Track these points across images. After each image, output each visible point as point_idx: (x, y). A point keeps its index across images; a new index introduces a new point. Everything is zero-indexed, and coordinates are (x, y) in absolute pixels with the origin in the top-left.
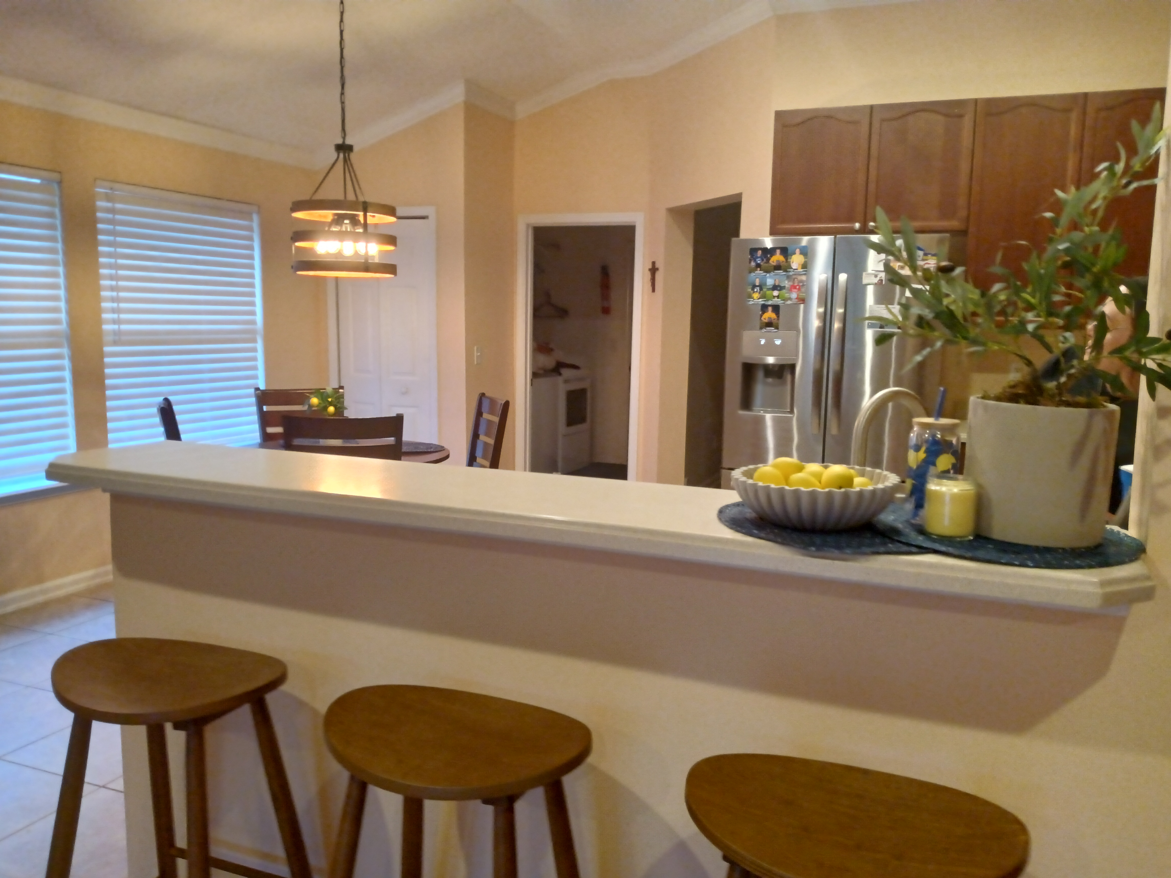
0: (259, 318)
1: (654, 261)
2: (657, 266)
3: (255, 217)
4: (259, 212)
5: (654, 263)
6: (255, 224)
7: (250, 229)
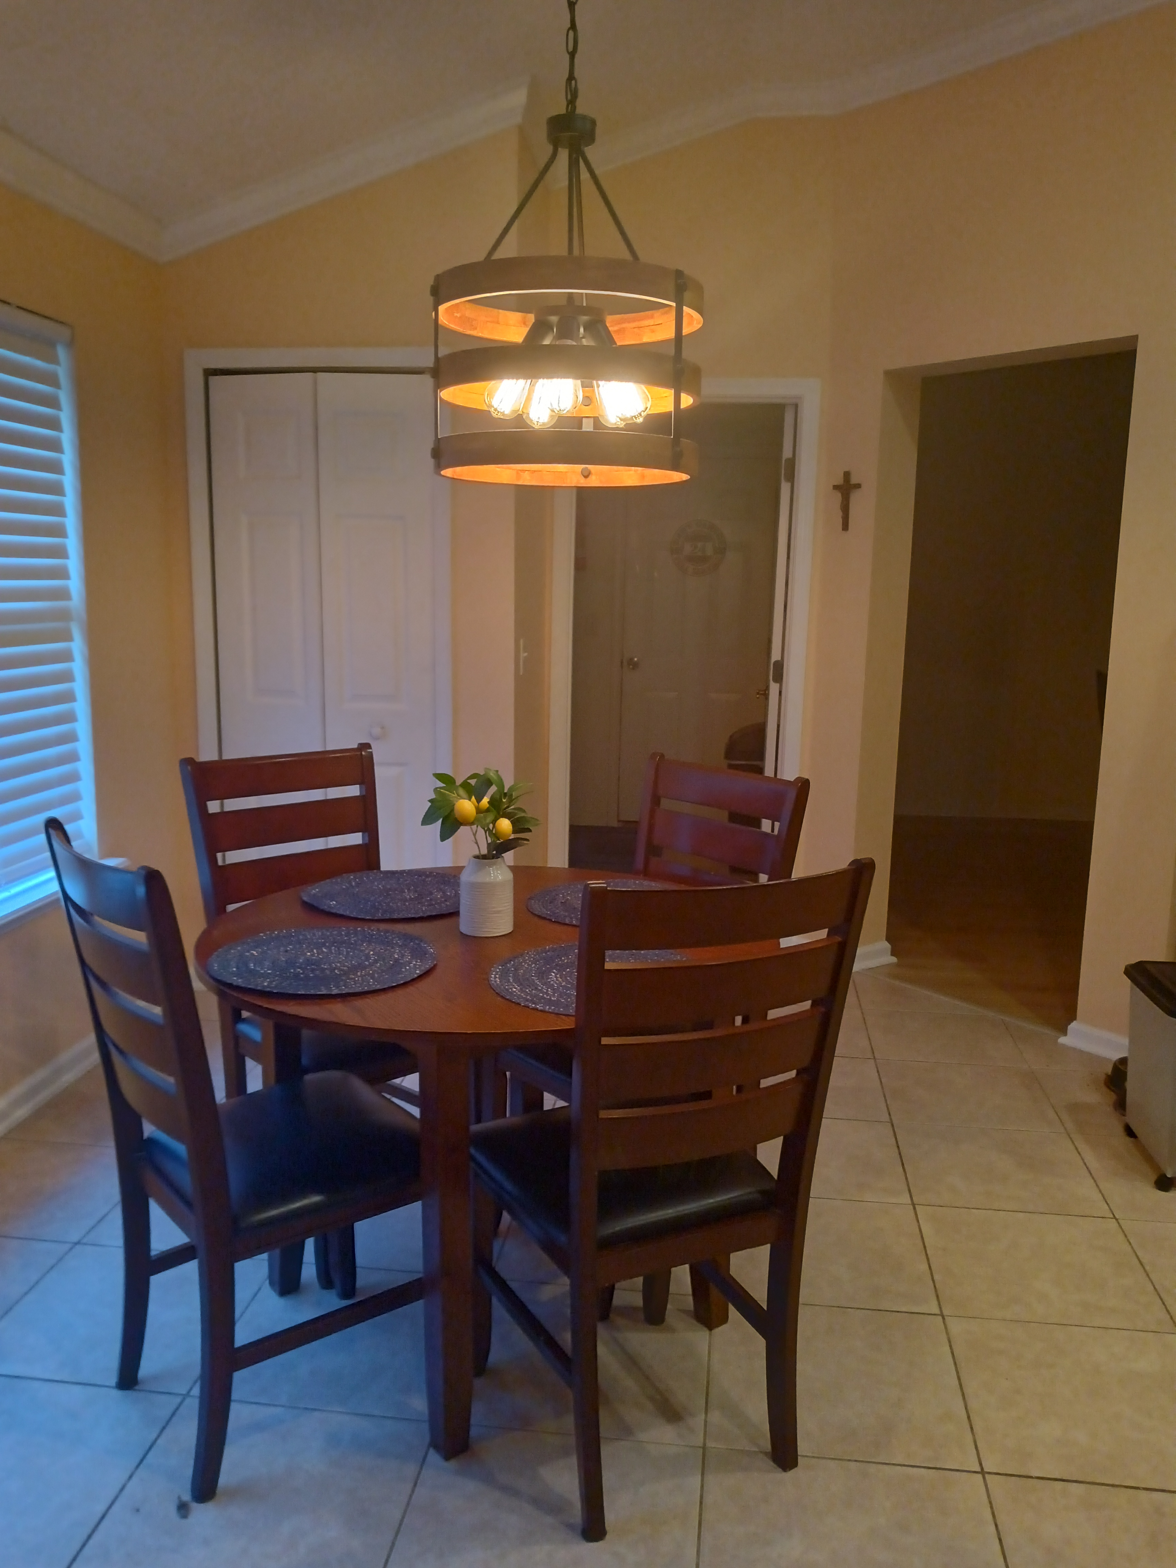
0: (75, 584)
1: (847, 470)
2: (854, 480)
3: (62, 353)
4: (71, 344)
5: (847, 475)
6: (62, 371)
7: (51, 380)
